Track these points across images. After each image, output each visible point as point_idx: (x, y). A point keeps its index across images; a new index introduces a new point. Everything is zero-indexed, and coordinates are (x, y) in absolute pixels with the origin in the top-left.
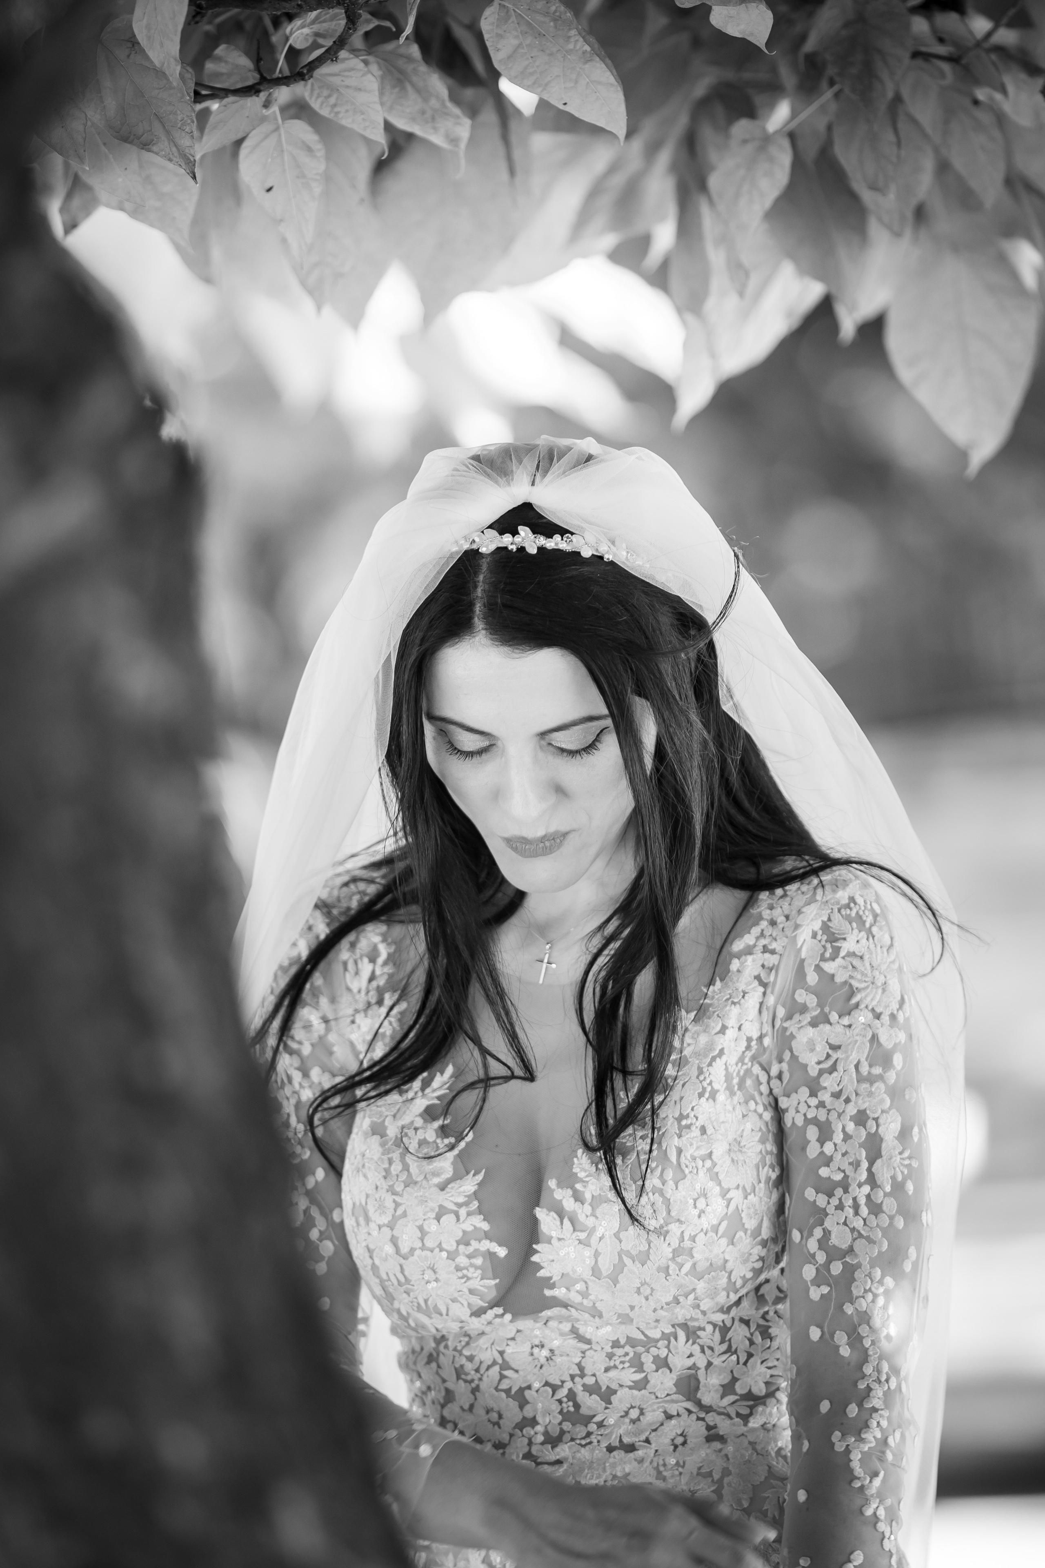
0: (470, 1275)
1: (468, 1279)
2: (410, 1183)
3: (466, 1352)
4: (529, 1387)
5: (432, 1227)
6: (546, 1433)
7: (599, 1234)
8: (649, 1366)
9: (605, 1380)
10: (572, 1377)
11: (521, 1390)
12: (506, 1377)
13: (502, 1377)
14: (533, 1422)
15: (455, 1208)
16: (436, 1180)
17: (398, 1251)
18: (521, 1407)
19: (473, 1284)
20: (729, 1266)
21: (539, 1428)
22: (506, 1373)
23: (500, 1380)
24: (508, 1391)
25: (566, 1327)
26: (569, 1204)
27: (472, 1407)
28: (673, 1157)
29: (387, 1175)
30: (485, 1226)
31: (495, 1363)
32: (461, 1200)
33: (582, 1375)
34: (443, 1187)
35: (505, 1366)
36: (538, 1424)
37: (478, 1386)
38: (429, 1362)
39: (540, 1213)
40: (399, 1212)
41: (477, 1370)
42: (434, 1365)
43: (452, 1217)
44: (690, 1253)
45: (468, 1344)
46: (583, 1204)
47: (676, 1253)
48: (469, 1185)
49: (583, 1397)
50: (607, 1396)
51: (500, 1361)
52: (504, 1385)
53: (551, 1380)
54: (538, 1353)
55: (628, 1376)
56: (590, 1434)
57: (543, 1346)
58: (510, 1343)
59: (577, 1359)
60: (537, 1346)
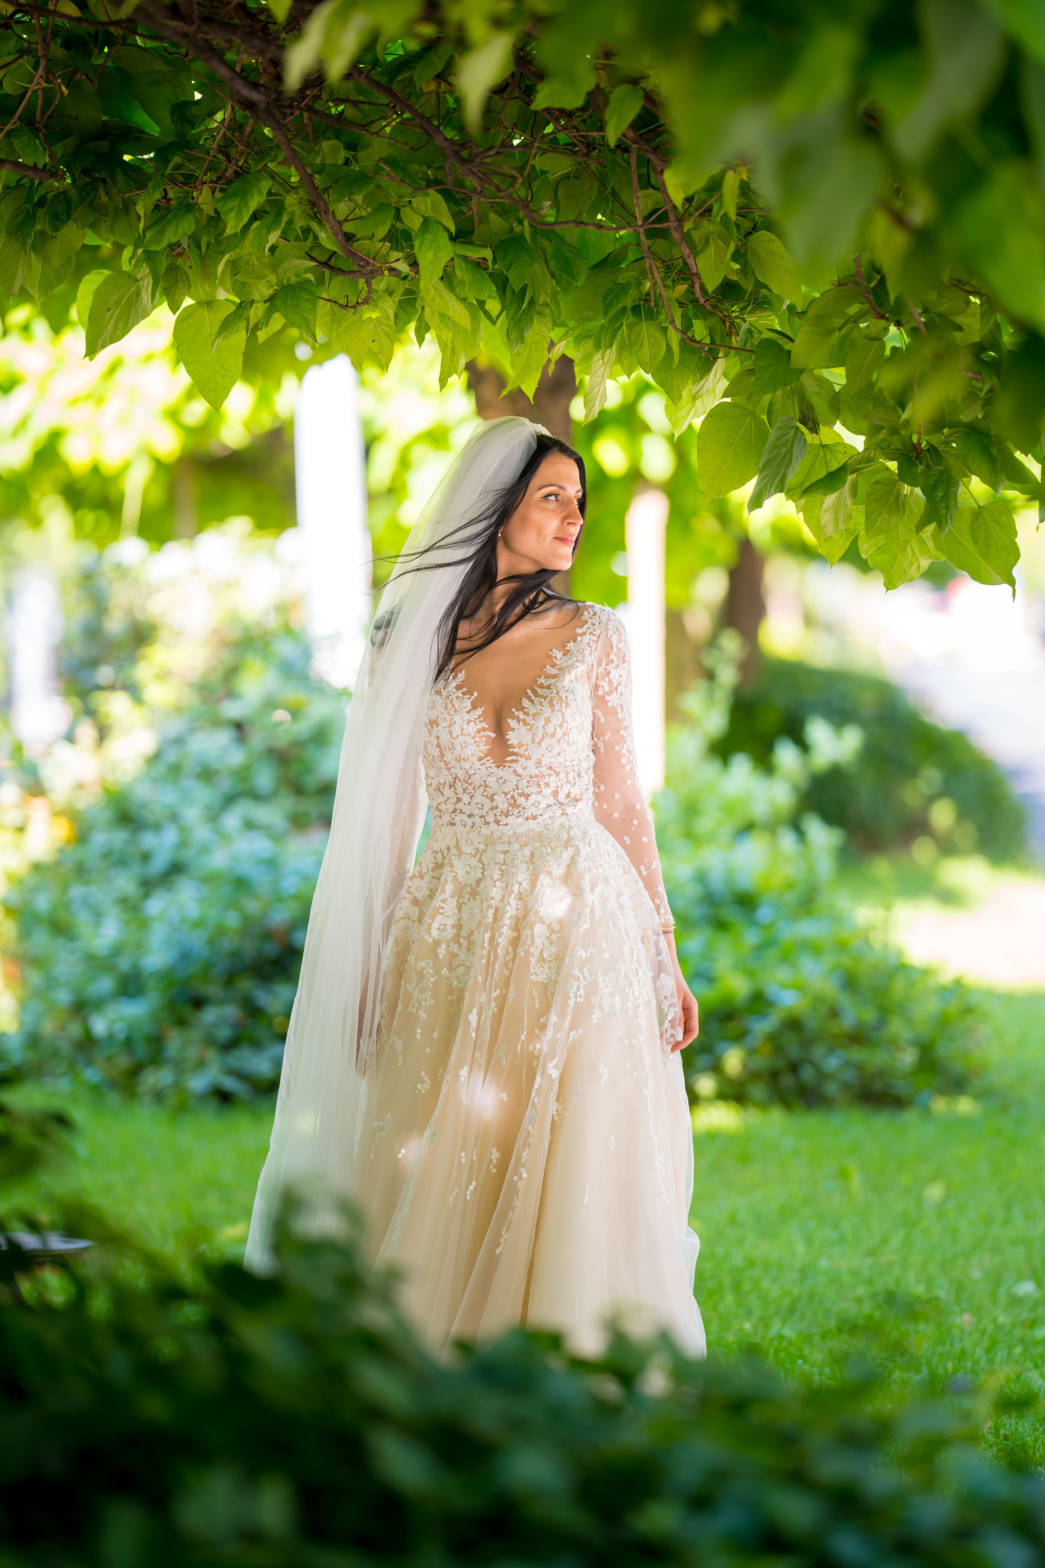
2: (456, 711)
4: (496, 794)
5: (465, 726)
6: (502, 812)
7: (536, 726)
8: (542, 786)
9: (526, 791)
10: (514, 790)
11: (493, 795)
13: (485, 790)
14: (497, 807)
16: (465, 710)
17: (451, 736)
18: (492, 802)
19: (480, 748)
20: (578, 743)
21: (499, 810)
24: (486, 796)
25: (512, 770)
26: (522, 716)
27: (470, 803)
28: (564, 698)
29: (446, 708)
30: (487, 726)
31: (481, 785)
32: (476, 717)
33: (518, 789)
34: (468, 712)
35: (486, 786)
37: (473, 795)
38: (450, 788)
39: (509, 721)
40: (452, 722)
41: (474, 788)
42: (453, 789)
43: (473, 723)
44: (568, 735)
45: (469, 778)
46: (528, 715)
47: (564, 734)
48: (479, 711)
49: (516, 797)
50: (527, 797)
53: (505, 791)
54: (499, 781)
55: (535, 789)
56: (520, 812)
57: (502, 778)
58: (488, 777)
59: (515, 783)
60: (499, 779)
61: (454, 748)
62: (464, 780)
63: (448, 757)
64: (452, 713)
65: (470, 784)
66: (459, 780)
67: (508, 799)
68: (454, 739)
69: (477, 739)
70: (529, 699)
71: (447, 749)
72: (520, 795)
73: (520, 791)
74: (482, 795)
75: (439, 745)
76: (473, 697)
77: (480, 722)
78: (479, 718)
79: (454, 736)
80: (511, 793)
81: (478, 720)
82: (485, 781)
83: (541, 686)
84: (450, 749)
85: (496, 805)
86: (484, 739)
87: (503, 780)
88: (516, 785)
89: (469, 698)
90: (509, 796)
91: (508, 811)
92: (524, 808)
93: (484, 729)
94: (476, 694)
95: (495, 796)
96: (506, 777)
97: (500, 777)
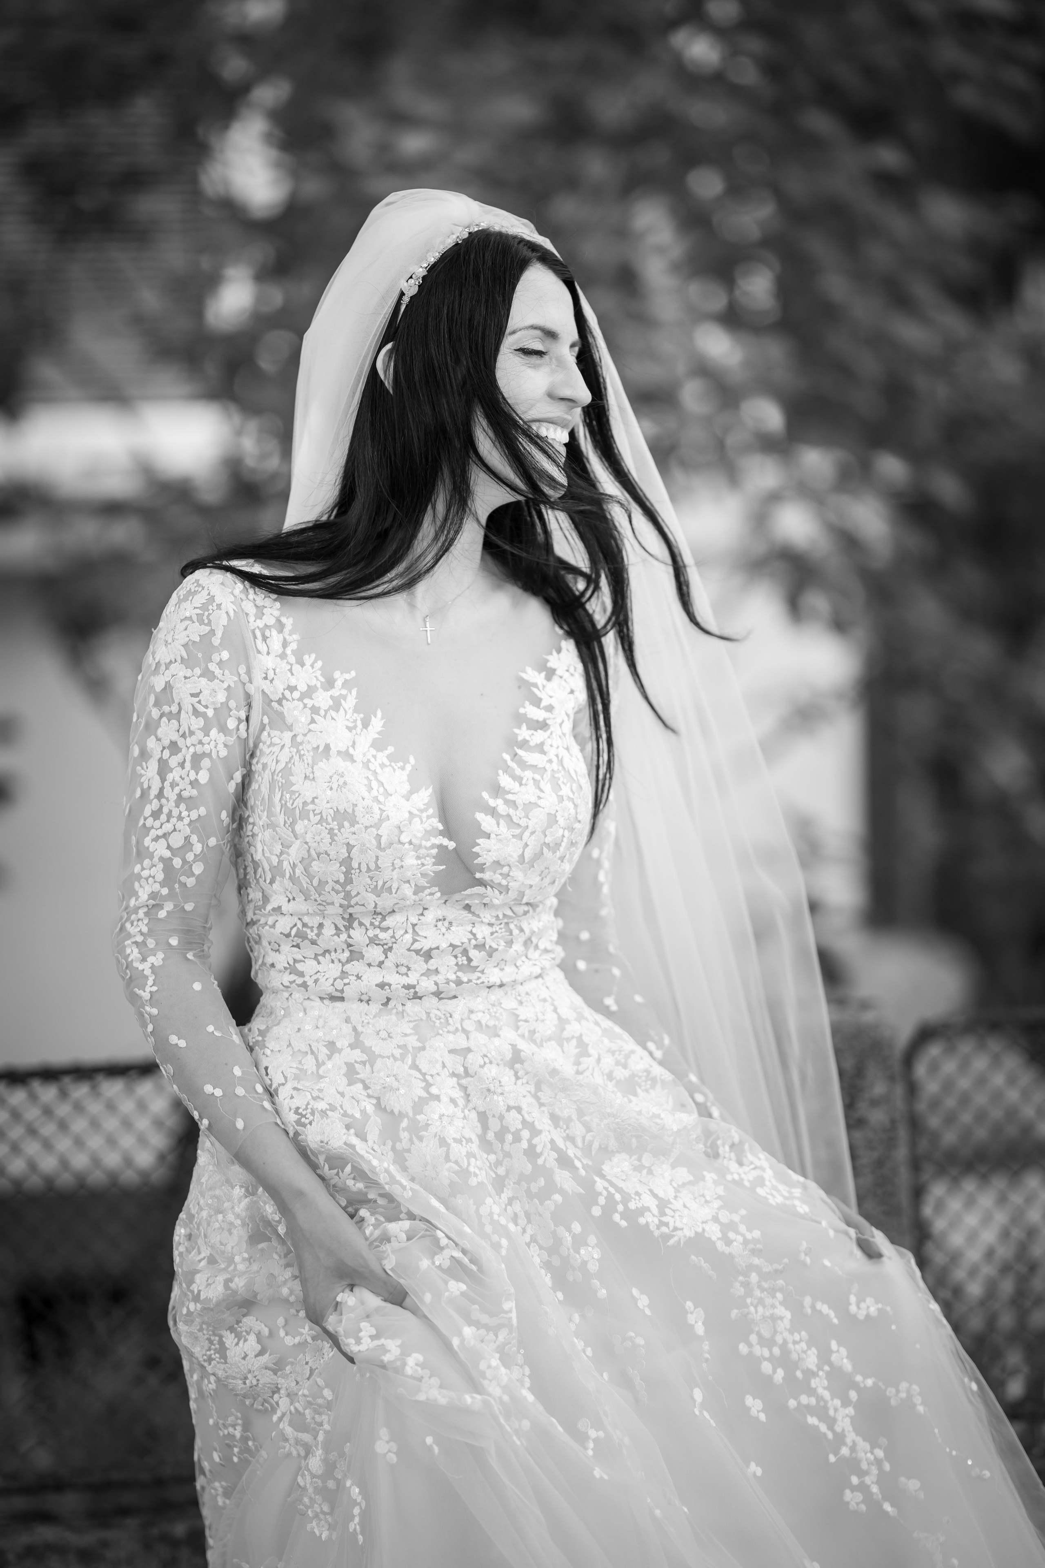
0: (426, 862)
1: (423, 865)
2: (387, 794)
4: (435, 948)
6: (445, 980)
7: (530, 830)
9: (488, 941)
11: (428, 950)
12: (417, 941)
13: (415, 941)
15: (418, 813)
16: (401, 794)
17: (379, 846)
18: (426, 962)
19: (425, 868)
23: (412, 944)
24: (417, 952)
25: (462, 905)
26: (502, 808)
27: (382, 963)
29: (369, 789)
30: (440, 826)
32: (422, 807)
34: (407, 798)
36: (440, 973)
39: (480, 817)
41: (393, 937)
43: (418, 819)
45: (382, 919)
46: (516, 809)
48: (424, 796)
49: (474, 954)
51: (410, 931)
52: (417, 946)
54: (440, 924)
57: (444, 920)
58: (421, 917)
59: (469, 928)
60: (440, 920)
61: (378, 867)
62: (372, 924)
63: (361, 882)
64: (381, 798)
65: (387, 929)
66: (361, 924)
68: (384, 850)
69: (423, 852)
70: (507, 770)
71: (364, 868)
74: (409, 950)
75: (347, 862)
76: (408, 767)
77: (428, 817)
78: (425, 810)
79: (383, 846)
81: (424, 815)
82: (414, 925)
83: (524, 744)
84: (369, 870)
85: (434, 968)
86: (434, 851)
87: (446, 923)
89: (403, 768)
93: (434, 830)
94: (412, 760)
95: (431, 953)
96: (450, 916)
97: (441, 918)
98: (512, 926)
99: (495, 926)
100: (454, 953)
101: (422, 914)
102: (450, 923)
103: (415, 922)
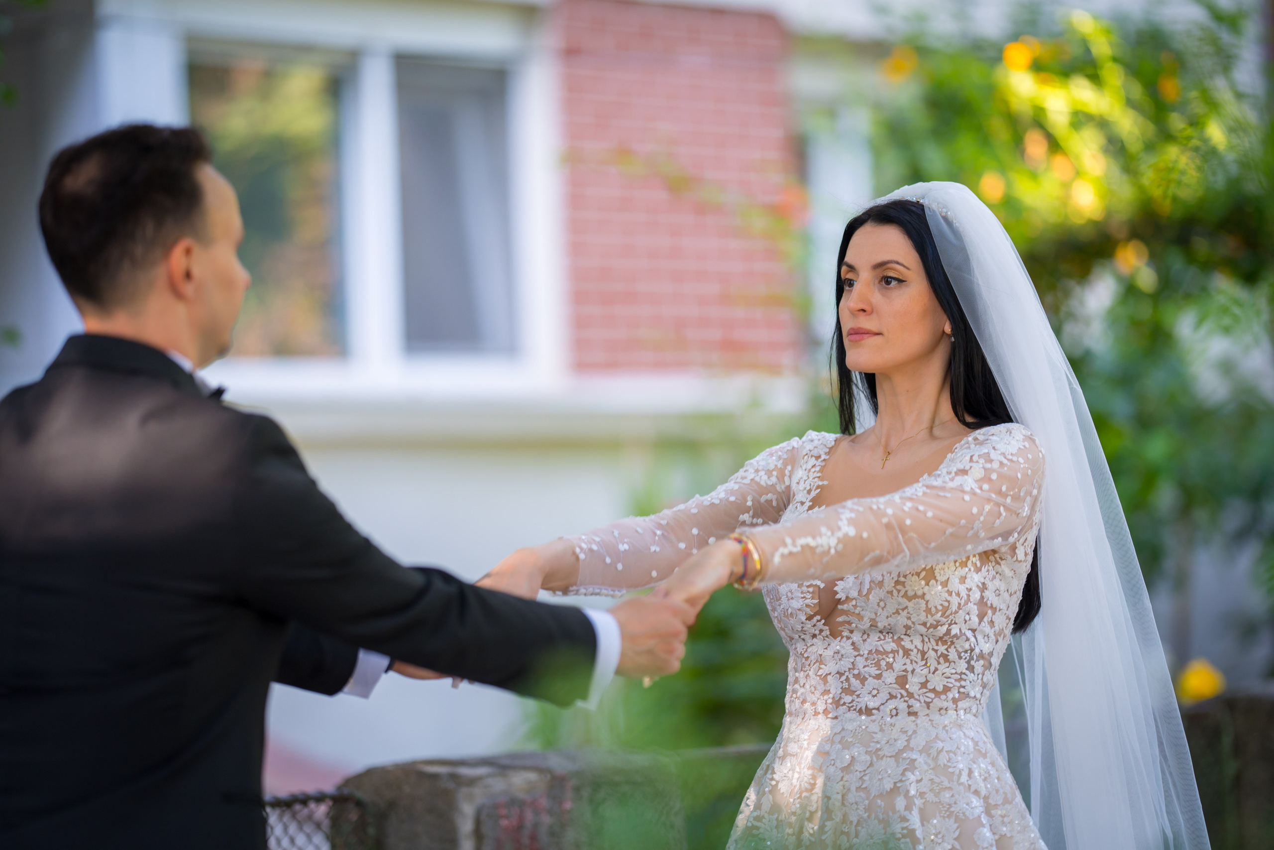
0: (807, 597)
1: (806, 599)
3: (806, 655)
4: (830, 673)
6: (833, 698)
8: (884, 668)
9: (863, 672)
10: (849, 669)
11: (826, 674)
13: (820, 668)
18: (825, 684)
19: (807, 601)
22: (821, 666)
23: (818, 671)
24: (820, 677)
25: (850, 641)
27: (804, 684)
31: (817, 661)
35: (822, 662)
36: (830, 693)
41: (810, 665)
50: (863, 680)
51: (819, 660)
52: (820, 672)
53: (840, 670)
54: (836, 655)
55: (874, 671)
56: (853, 701)
57: (839, 653)
58: (825, 650)
59: (852, 660)
60: (836, 653)
62: (801, 654)
67: (842, 682)
72: (857, 676)
73: (856, 672)
80: (847, 674)
82: (821, 655)
85: (828, 689)
86: (812, 589)
87: (839, 656)
88: (853, 663)
90: (844, 678)
91: (840, 698)
92: (858, 696)
95: (829, 678)
96: (843, 652)
97: (837, 651)
98: (883, 663)
99: (869, 661)
100: (841, 680)
101: (826, 648)
102: (842, 655)
103: (820, 653)
